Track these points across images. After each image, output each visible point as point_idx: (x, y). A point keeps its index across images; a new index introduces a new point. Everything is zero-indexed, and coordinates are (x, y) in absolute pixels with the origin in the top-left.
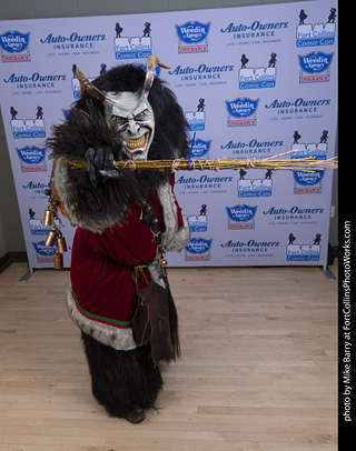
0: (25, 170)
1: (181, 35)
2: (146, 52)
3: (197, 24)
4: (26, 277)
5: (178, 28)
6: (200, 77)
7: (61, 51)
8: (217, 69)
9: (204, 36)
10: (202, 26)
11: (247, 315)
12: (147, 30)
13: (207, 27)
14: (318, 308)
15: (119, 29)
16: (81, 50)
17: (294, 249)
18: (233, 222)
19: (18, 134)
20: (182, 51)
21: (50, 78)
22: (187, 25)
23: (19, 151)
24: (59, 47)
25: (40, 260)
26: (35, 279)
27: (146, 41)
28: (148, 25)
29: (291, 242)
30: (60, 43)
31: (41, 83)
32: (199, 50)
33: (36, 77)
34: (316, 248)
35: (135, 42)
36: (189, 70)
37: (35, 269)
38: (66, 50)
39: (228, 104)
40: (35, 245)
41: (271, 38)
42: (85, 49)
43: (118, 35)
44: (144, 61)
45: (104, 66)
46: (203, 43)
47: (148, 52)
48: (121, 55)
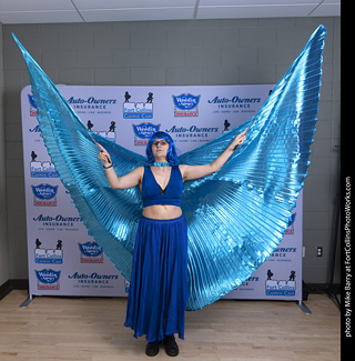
0: (37, 204)
1: (177, 103)
2: (148, 114)
3: (189, 96)
4: (25, 304)
5: (175, 98)
6: (191, 135)
7: (80, 110)
8: (205, 130)
9: (195, 105)
10: (193, 97)
11: (235, 344)
12: (150, 98)
13: (197, 98)
14: (299, 339)
15: (127, 96)
16: (96, 110)
17: (272, 284)
19: (35, 174)
20: (177, 115)
22: (182, 96)
23: (34, 188)
24: (78, 107)
25: (40, 288)
26: (34, 306)
27: (149, 106)
28: (151, 95)
29: (269, 278)
30: (79, 104)
32: (191, 115)
34: (291, 284)
35: (140, 106)
36: (182, 130)
37: (34, 296)
38: (83, 109)
40: (37, 273)
41: (247, 109)
42: (99, 110)
43: (127, 101)
44: (146, 121)
45: (113, 124)
46: (194, 110)
47: (150, 115)
48: (128, 115)
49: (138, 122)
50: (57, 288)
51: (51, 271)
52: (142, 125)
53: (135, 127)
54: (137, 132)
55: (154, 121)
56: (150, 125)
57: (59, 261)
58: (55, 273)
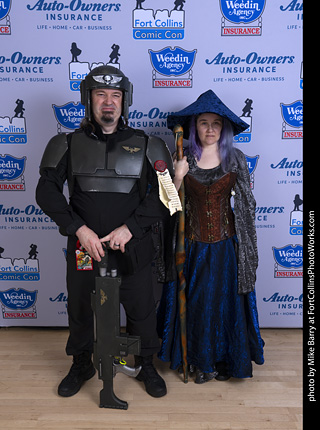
1: (226, 11)
2: (177, 31)
5: (223, 2)
6: (248, 70)
7: (56, 22)
8: (272, 59)
12: (179, 1)
13: (262, 1)
16: (84, 23)
18: (281, 268)
20: (226, 32)
21: (38, 60)
24: (53, 17)
25: (7, 316)
27: (177, 16)
30: (56, 12)
31: (24, 66)
32: (249, 33)
33: (18, 57)
35: (162, 17)
36: (233, 59)
38: (63, 22)
39: (284, 108)
40: (2, 295)
42: (90, 23)
43: (139, 6)
44: (173, 44)
45: (116, 48)
46: (255, 23)
47: (178, 33)
48: (141, 33)
49: (159, 45)
50: (33, 316)
51: (21, 291)
52: (166, 52)
53: (153, 55)
54: (156, 64)
55: (185, 44)
56: (178, 51)
57: (34, 276)
58: (28, 293)
